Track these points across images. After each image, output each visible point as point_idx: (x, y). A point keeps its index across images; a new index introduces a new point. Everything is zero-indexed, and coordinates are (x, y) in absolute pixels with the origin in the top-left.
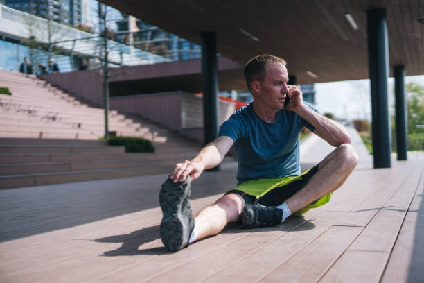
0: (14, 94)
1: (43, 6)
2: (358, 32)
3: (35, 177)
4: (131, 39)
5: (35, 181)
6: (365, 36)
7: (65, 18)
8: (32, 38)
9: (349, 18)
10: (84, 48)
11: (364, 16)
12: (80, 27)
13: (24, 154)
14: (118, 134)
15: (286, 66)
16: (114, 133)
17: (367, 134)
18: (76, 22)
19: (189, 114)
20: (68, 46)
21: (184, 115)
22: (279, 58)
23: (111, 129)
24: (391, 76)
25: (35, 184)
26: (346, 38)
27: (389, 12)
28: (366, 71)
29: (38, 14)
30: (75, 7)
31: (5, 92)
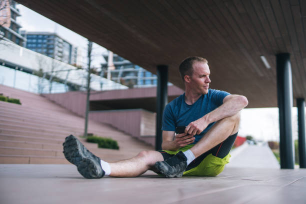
0: (23, 105)
1: (51, 51)
2: (270, 70)
3: (30, 158)
4: (109, 76)
5: (29, 161)
6: (275, 73)
7: (66, 60)
8: (41, 70)
9: (264, 59)
10: (77, 78)
11: (274, 59)
12: (75, 65)
13: (24, 142)
14: (94, 136)
15: (208, 64)
16: (91, 135)
17: (278, 151)
18: (73, 62)
19: (146, 126)
21: (143, 127)
22: (202, 59)
23: (89, 132)
24: (294, 106)
25: (29, 163)
26: (261, 75)
27: (292, 56)
28: (276, 102)
29: (48, 54)
30: (73, 53)
31: (17, 102)
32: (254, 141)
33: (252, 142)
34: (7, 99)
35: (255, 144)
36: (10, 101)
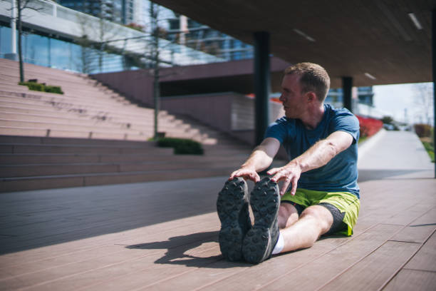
0: (67, 93)
1: (96, 5)
2: (422, 32)
3: (84, 177)
4: (182, 39)
5: (84, 182)
6: (430, 36)
7: (117, 16)
8: (85, 37)
9: (413, 17)
10: (136, 47)
13: (73, 154)
14: (168, 135)
16: (163, 134)
17: (429, 140)
18: (128, 21)
19: (240, 116)
20: (119, 45)
21: (234, 117)
23: (160, 130)
25: (84, 185)
26: (408, 39)
28: (430, 74)
29: (91, 13)
30: (128, 6)
31: (57, 90)
32: (393, 125)
33: (391, 127)
34: (43, 87)
35: (396, 129)
36: (48, 90)
